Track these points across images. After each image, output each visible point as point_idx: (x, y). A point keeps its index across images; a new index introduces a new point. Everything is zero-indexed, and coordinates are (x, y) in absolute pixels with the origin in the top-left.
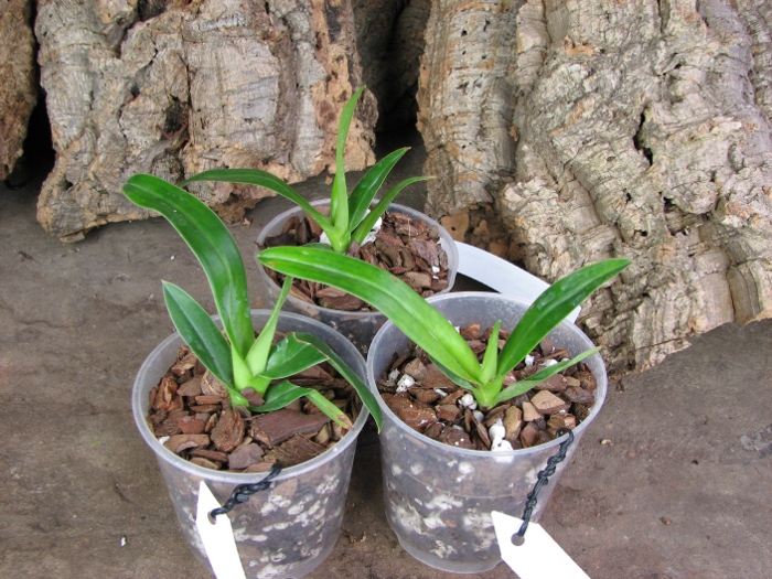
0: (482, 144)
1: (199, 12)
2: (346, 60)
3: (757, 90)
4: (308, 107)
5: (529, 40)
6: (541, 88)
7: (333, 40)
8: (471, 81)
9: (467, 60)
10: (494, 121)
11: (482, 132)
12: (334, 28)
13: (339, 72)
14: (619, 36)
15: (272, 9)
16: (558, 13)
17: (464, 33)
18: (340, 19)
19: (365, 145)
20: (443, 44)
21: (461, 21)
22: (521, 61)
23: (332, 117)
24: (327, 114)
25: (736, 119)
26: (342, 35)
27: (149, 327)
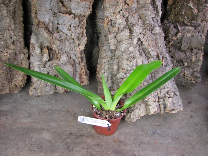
0: (108, 83)
1: (59, 60)
2: (84, 66)
3: (152, 76)
4: (78, 75)
5: (115, 67)
6: (117, 76)
7: (82, 63)
8: (106, 71)
9: (105, 67)
10: (109, 79)
11: (108, 81)
12: (82, 60)
13: (83, 68)
14: (130, 68)
15: (72, 58)
16: (120, 63)
17: (105, 63)
18: (83, 59)
19: (87, 80)
20: (101, 64)
21: (104, 60)
22: (114, 71)
23: (81, 76)
24: (81, 75)
25: (148, 83)
26: (84, 62)
27: (51, 114)
